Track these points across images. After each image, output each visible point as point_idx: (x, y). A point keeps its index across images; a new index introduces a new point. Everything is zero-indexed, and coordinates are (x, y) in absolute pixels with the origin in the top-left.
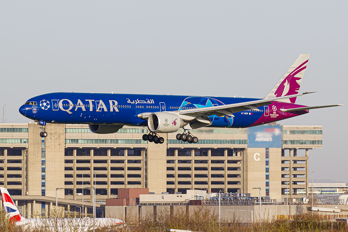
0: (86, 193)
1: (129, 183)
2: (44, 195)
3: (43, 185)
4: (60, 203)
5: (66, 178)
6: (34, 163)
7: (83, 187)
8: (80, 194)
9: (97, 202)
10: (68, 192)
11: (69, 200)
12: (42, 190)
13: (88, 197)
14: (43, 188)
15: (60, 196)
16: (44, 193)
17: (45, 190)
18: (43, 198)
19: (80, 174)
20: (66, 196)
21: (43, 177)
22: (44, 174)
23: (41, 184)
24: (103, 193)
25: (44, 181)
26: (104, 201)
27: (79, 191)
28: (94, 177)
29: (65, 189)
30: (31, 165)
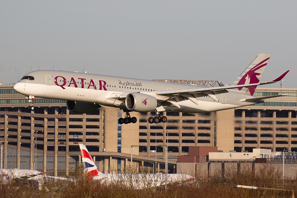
0: (159, 150)
1: (200, 141)
2: (120, 152)
3: (119, 142)
4: (135, 159)
5: (140, 136)
6: (110, 122)
7: (156, 144)
8: (153, 151)
9: (169, 159)
10: (142, 149)
11: (144, 156)
12: (118, 147)
13: (160, 154)
14: (119, 145)
15: (135, 152)
16: (120, 150)
17: (121, 147)
18: (119, 154)
19: (153, 132)
20: (140, 152)
21: (119, 135)
22: (120, 132)
23: (117, 142)
24: (174, 150)
25: (120, 139)
26: (176, 158)
27: (152, 148)
28: (167, 135)
29: (140, 147)
30: (109, 124)
